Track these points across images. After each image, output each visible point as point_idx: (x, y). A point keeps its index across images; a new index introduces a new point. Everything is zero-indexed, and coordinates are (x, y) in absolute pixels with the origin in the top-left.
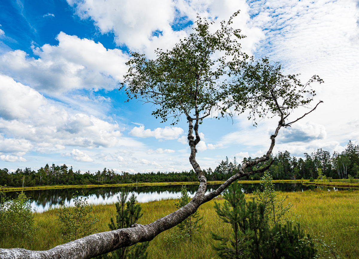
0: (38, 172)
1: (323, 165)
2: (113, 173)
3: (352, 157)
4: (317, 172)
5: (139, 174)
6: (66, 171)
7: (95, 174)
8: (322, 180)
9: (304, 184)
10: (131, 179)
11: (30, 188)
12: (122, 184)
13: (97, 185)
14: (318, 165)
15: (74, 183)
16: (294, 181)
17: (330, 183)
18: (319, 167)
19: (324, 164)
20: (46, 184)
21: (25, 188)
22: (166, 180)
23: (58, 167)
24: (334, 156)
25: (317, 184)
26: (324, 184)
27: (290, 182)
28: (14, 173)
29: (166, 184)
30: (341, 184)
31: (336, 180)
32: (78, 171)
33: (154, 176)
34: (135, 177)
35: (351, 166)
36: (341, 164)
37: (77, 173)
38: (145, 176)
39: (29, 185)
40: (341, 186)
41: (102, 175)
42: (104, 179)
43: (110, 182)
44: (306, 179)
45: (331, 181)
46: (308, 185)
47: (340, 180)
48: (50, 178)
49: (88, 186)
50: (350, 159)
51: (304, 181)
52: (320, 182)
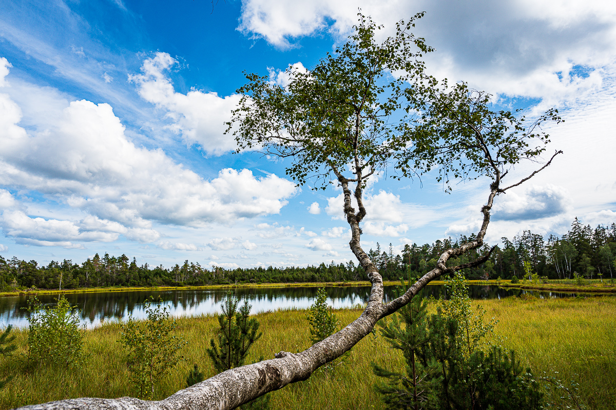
0: (82, 265)
1: (532, 256)
2: (199, 268)
3: (579, 244)
4: (523, 267)
5: (239, 270)
6: (127, 265)
7: (171, 270)
8: (531, 281)
9: (503, 286)
10: (227, 278)
11: (71, 291)
12: (214, 286)
13: (175, 287)
14: (525, 257)
15: (138, 283)
16: (486, 282)
17: (545, 286)
18: (526, 260)
19: (534, 255)
20: (95, 285)
21: (63, 291)
22: (283, 280)
23: (113, 258)
24: (551, 242)
25: (523, 288)
26: (534, 286)
27: (480, 283)
28: (46, 267)
29: (282, 285)
30: (563, 286)
31: (554, 280)
32: (144, 265)
33: (262, 274)
34: (234, 274)
35: (578, 259)
36: (562, 255)
37: (142, 267)
38: (249, 274)
39: (69, 287)
40: (563, 290)
41: (182, 272)
42: (185, 278)
43: (194, 282)
44: (505, 278)
45: (546, 283)
46: (509, 288)
47: (560, 280)
48: (101, 275)
49: (160, 288)
50: (576, 247)
51: (503, 283)
52: (528, 283)
